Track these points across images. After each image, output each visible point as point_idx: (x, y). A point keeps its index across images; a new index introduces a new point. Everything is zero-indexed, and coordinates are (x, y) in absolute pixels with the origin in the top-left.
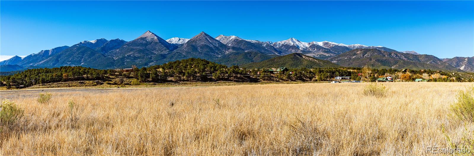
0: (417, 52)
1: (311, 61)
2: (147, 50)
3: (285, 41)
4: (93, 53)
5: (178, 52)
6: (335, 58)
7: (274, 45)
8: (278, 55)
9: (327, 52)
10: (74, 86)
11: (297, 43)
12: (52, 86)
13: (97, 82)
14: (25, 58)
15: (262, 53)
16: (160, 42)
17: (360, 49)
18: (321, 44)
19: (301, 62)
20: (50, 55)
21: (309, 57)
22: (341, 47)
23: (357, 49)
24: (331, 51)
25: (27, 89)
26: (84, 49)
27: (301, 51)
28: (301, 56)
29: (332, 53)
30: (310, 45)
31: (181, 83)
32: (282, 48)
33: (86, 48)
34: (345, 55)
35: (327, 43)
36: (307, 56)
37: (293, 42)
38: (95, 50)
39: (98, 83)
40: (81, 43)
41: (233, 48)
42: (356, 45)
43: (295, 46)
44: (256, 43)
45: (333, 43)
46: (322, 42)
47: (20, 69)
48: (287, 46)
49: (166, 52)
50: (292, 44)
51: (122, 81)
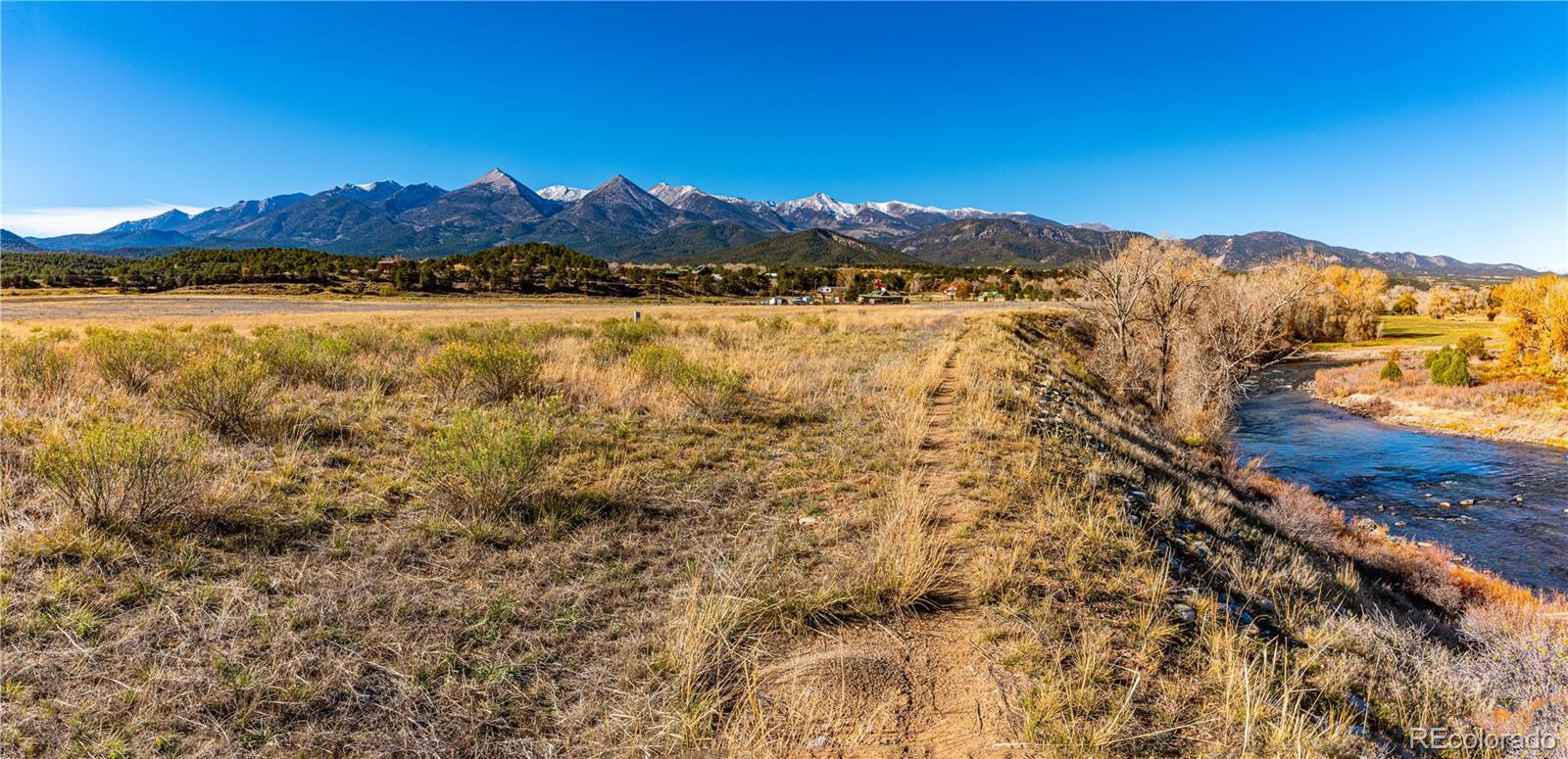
0: (1109, 226)
1: (848, 247)
2: (490, 211)
3: (804, 200)
4: (365, 215)
5: (562, 219)
6: (913, 239)
7: (779, 209)
8: (784, 233)
9: (896, 227)
10: (263, 293)
11: (831, 205)
12: (217, 290)
13: (309, 287)
14: (197, 217)
15: (750, 227)
16: (522, 195)
17: (973, 219)
18: (883, 207)
19: (827, 249)
20: (262, 212)
21: (847, 237)
22: (931, 214)
23: (964, 221)
24: (906, 223)
25: (162, 295)
26: (343, 203)
27: (839, 223)
28: (829, 236)
29: (907, 228)
30: (860, 209)
31: (479, 294)
32: (797, 216)
33: (348, 201)
34: (936, 234)
35: (899, 205)
36: (843, 236)
37: (822, 202)
38: (372, 207)
39: (312, 290)
40: (337, 188)
41: (687, 214)
42: (965, 209)
43: (825, 213)
44: (738, 204)
45: (912, 206)
46: (887, 203)
47: (183, 243)
48: (808, 213)
49: (534, 219)
50: (820, 206)
51: (362, 288)
